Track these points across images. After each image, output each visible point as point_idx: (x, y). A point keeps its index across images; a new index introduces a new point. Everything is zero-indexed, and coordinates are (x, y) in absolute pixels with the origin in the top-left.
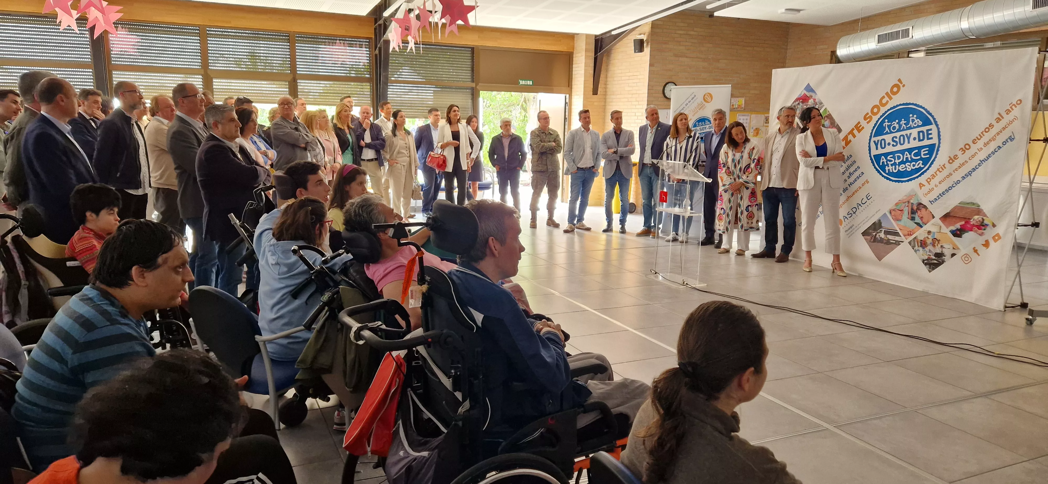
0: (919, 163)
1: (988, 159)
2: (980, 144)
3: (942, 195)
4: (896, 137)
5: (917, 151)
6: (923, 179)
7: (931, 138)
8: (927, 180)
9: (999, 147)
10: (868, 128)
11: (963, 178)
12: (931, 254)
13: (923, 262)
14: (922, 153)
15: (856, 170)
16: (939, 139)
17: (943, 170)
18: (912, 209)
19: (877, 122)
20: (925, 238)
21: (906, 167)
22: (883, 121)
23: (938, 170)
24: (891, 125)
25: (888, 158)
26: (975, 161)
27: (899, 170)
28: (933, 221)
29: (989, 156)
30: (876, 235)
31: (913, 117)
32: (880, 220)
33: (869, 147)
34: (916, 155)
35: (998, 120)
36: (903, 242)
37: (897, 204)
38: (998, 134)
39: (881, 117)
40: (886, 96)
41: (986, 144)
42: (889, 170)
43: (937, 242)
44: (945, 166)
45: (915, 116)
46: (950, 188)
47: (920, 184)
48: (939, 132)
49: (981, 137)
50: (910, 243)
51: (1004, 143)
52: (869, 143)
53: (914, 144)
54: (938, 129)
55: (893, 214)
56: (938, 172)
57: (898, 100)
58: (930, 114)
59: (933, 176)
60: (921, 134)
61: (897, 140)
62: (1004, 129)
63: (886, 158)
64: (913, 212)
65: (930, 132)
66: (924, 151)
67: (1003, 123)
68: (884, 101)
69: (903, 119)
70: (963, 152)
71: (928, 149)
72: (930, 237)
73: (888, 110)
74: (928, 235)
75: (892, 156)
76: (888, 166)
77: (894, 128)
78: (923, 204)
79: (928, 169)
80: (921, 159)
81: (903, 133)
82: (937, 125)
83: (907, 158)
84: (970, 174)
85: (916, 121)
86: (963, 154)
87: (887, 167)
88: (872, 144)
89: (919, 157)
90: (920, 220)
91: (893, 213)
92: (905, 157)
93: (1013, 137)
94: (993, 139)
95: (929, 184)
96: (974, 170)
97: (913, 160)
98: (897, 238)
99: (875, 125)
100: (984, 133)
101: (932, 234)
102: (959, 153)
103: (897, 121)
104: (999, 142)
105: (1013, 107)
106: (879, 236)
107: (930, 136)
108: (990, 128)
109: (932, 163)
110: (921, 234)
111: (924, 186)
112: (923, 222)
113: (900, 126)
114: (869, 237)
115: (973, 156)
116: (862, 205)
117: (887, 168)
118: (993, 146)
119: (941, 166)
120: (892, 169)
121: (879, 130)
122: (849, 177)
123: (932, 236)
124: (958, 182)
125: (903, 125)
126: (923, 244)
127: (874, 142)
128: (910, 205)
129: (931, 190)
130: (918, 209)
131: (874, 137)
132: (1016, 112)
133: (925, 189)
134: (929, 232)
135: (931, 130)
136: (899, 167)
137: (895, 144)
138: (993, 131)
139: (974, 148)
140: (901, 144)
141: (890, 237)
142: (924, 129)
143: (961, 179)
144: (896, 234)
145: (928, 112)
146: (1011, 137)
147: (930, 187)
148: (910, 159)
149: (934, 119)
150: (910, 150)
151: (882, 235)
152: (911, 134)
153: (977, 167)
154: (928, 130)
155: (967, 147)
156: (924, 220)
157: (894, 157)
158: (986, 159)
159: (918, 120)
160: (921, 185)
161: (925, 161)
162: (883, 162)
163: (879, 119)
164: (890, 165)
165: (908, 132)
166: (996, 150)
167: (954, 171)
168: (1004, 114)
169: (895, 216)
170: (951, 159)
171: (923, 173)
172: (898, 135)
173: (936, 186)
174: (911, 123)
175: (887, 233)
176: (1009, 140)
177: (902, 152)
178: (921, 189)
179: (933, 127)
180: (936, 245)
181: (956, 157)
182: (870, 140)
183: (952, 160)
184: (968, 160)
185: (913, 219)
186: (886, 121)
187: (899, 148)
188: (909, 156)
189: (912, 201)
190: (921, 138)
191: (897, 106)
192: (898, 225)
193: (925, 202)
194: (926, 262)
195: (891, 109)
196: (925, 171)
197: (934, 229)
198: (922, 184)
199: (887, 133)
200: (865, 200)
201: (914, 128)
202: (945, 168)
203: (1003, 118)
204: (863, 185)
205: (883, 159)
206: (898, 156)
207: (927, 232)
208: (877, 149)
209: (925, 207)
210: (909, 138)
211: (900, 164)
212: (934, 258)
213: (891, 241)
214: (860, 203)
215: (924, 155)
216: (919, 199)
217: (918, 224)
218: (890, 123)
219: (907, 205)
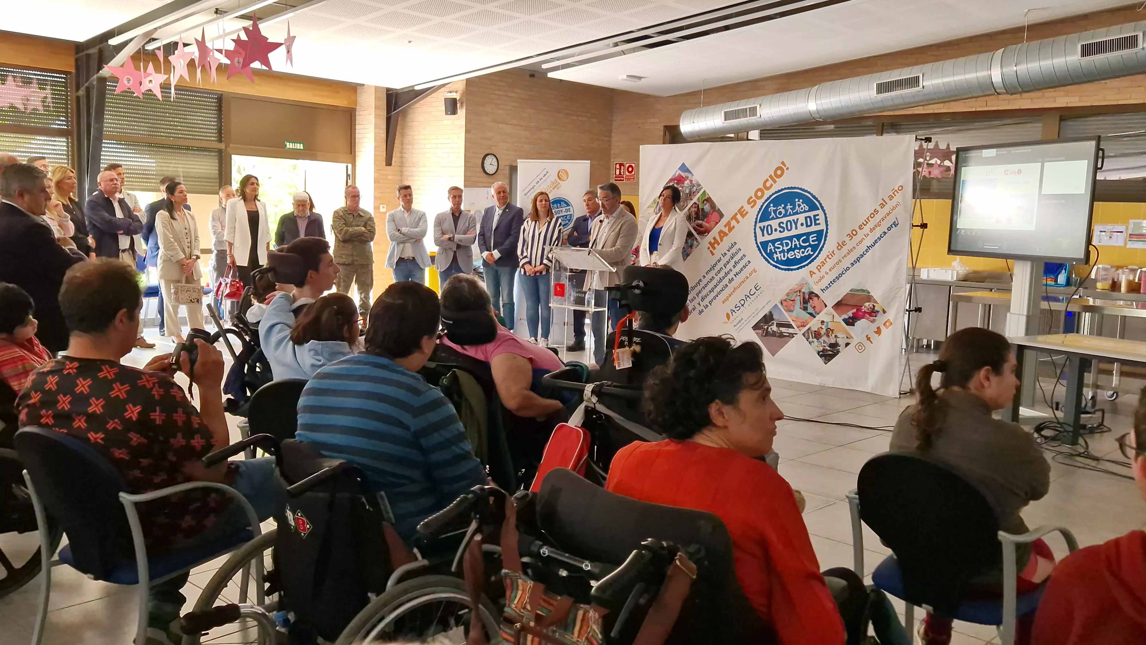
0: (808, 250)
1: (875, 244)
2: (866, 229)
4: (783, 223)
5: (805, 237)
6: (813, 267)
7: (819, 224)
8: (817, 268)
9: (885, 233)
10: (753, 213)
11: (852, 264)
12: (825, 345)
13: (819, 354)
14: (811, 240)
15: (742, 259)
16: (827, 225)
17: (832, 256)
18: (804, 298)
19: (762, 206)
20: (819, 329)
21: (795, 254)
22: (768, 206)
23: (828, 256)
24: (777, 210)
25: (776, 245)
26: (863, 247)
27: (788, 257)
28: (825, 310)
29: (876, 242)
30: (768, 328)
31: (799, 201)
32: (770, 312)
33: (755, 233)
34: (804, 241)
35: (882, 206)
36: (796, 334)
37: (788, 294)
38: (883, 220)
39: (766, 201)
40: (770, 180)
41: (871, 230)
42: (777, 258)
43: (831, 332)
44: (834, 252)
45: (801, 201)
46: (841, 275)
47: (810, 271)
48: (826, 218)
49: (867, 223)
50: (804, 334)
51: (889, 229)
52: (755, 229)
53: (802, 230)
54: (825, 214)
55: (784, 305)
56: (827, 259)
57: (782, 183)
58: (816, 199)
59: (823, 263)
60: (808, 219)
61: (784, 226)
62: (888, 214)
63: (774, 245)
64: (805, 302)
65: (817, 217)
66: (812, 238)
67: (887, 209)
68: (768, 185)
69: (789, 204)
70: (850, 238)
71: (816, 235)
72: (823, 327)
73: (773, 194)
74: (822, 325)
75: (779, 243)
76: (777, 254)
77: (780, 213)
78: (814, 293)
79: (817, 256)
80: (810, 246)
81: (790, 218)
82: (824, 211)
83: (795, 245)
84: (858, 260)
85: (802, 206)
86: (850, 240)
87: (775, 254)
88: (758, 229)
89: (808, 244)
90: (812, 309)
91: (784, 303)
92: (793, 244)
93: (897, 223)
94: (879, 225)
95: (820, 272)
96: (862, 256)
97: (801, 247)
98: (791, 331)
99: (760, 209)
100: (870, 218)
101: (825, 324)
102: (847, 239)
103: (783, 206)
104: (884, 228)
105: (896, 193)
106: (771, 329)
107: (818, 222)
108: (875, 213)
109: (821, 250)
110: (814, 324)
111: (815, 273)
112: (815, 312)
113: (786, 211)
114: (760, 331)
115: (860, 242)
116: (750, 296)
117: (775, 256)
118: (878, 232)
119: (831, 252)
120: (781, 256)
121: (765, 216)
122: (734, 267)
123: (826, 327)
124: (848, 269)
125: (790, 210)
126: (817, 335)
127: (760, 228)
128: (802, 294)
129: (823, 278)
130: (810, 298)
131: (759, 222)
132: (898, 198)
133: (816, 277)
134: (823, 322)
135: (818, 215)
136: (788, 254)
137: (782, 230)
138: (878, 217)
139: (861, 234)
140: (788, 230)
141: (783, 329)
142: (811, 214)
143: (850, 266)
144: (789, 326)
145: (814, 197)
146: (895, 222)
147: (821, 275)
148: (798, 246)
149: (820, 204)
150: (798, 237)
151: (774, 328)
152: (798, 219)
153: (865, 253)
154: (815, 216)
155: (854, 233)
156: (817, 310)
157: (782, 244)
158: (873, 244)
159: (805, 205)
160: (812, 273)
161: (814, 248)
162: (771, 250)
163: (764, 203)
164: (778, 253)
165: (795, 217)
166: (882, 236)
167: (843, 258)
168: (887, 200)
169: (786, 306)
170: (839, 245)
171: (812, 261)
172: (784, 220)
173: (827, 273)
174: (797, 207)
175: (779, 325)
176: (893, 226)
177: (790, 238)
178: (812, 277)
179: (820, 212)
180: (830, 335)
181: (844, 243)
182: (755, 226)
183: (841, 246)
184: (856, 246)
185: (805, 309)
186: (772, 205)
187: (786, 234)
188: (797, 243)
189: (803, 290)
190: (809, 224)
191: (782, 190)
192: (790, 316)
193: (817, 291)
194: (821, 353)
195: (776, 193)
196: (815, 258)
197: (826, 320)
198: (813, 272)
199: (773, 219)
200: (754, 290)
201: (801, 213)
202: (834, 254)
203: (886, 204)
204: (750, 274)
205: (770, 246)
206: (786, 243)
207: (820, 322)
208: (763, 235)
209: (817, 296)
210: (796, 224)
211: (788, 251)
212: (829, 348)
213: (784, 334)
214: (748, 295)
215: (813, 241)
216: (811, 288)
217: (811, 314)
218: (775, 208)
219: (798, 294)
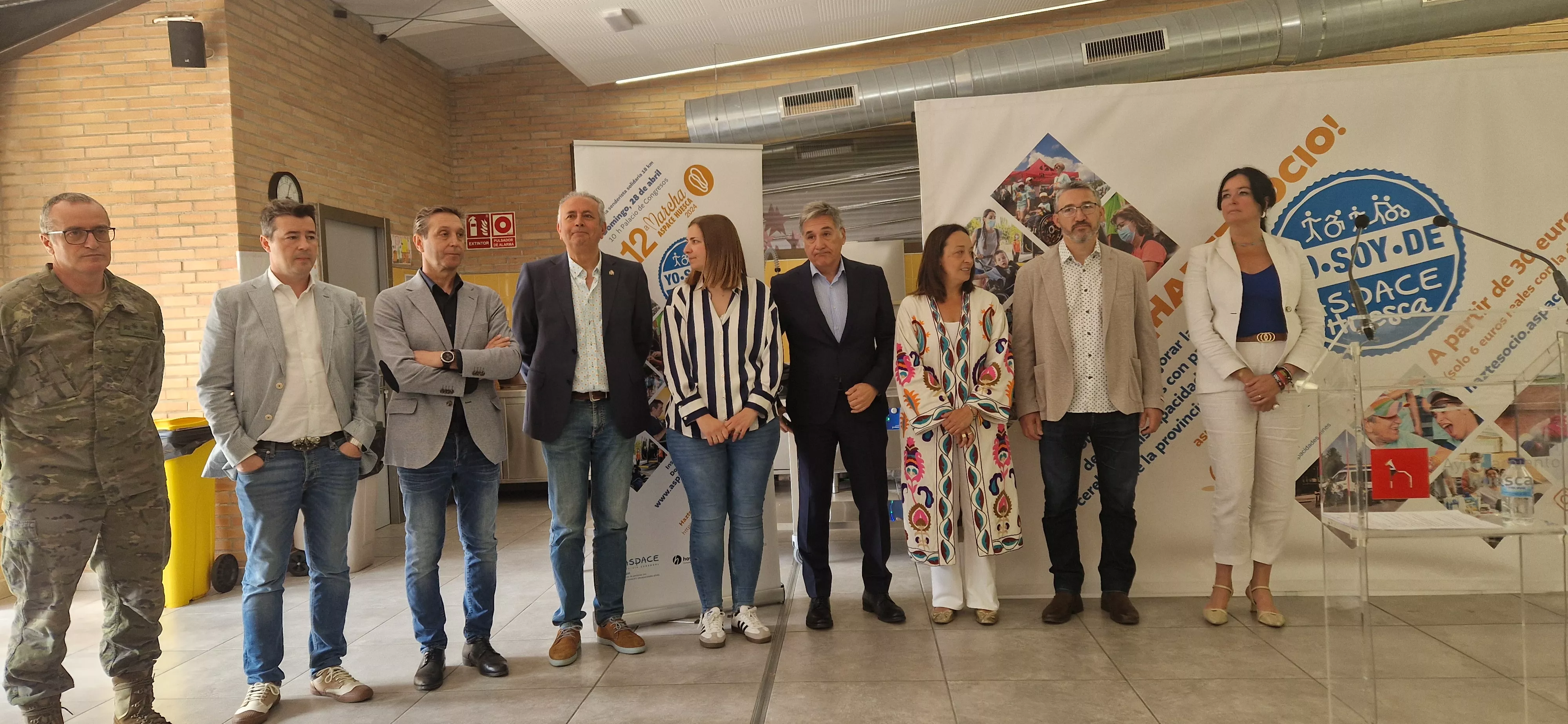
0: (1420, 303)
3: (1492, 369)
4: (1343, 251)
5: (1407, 277)
6: (1434, 341)
7: (1441, 245)
8: (1447, 342)
14: (1423, 280)
16: (1462, 245)
18: (1421, 411)
19: (1283, 219)
20: (1466, 472)
21: (1384, 317)
22: (1299, 216)
24: (1323, 223)
25: (1330, 300)
28: (1479, 430)
31: (1380, 200)
34: (1406, 285)
37: (1376, 406)
39: (1291, 205)
40: (1295, 156)
43: (1497, 476)
44: (1489, 303)
45: (1387, 198)
46: (1508, 351)
47: (1431, 352)
53: (1396, 261)
54: (1455, 221)
55: (1369, 429)
56: (1471, 321)
58: (1427, 189)
59: (1462, 331)
60: (1412, 237)
61: (1348, 256)
64: (1424, 415)
65: (1433, 231)
66: (1425, 276)
68: (1293, 168)
71: (1435, 269)
72: (1478, 466)
73: (1309, 189)
74: (1473, 462)
75: (1339, 295)
76: (1334, 320)
77: (1333, 229)
78: (1446, 395)
79: (1444, 315)
80: (1422, 293)
81: (1362, 239)
82: (1450, 214)
83: (1384, 296)
85: (1391, 209)
87: (1331, 321)
89: (1417, 290)
90: (1445, 432)
91: (1369, 426)
92: (1378, 292)
95: (1456, 349)
97: (1399, 299)
99: (1280, 227)
101: (1482, 460)
103: (1338, 212)
106: (1340, 486)
107: (1436, 241)
109: (1452, 302)
111: (1443, 354)
112: (1455, 437)
113: (1349, 223)
114: (1310, 495)
117: (1332, 325)
119: (1478, 303)
120: (1347, 324)
123: (1483, 465)
124: (1522, 336)
125: (1358, 220)
126: (1464, 485)
128: (1413, 401)
129: (1463, 362)
130: (1436, 406)
133: (1447, 362)
134: (1475, 457)
137: (1343, 267)
140: (1360, 265)
142: (1418, 225)
143: (1527, 329)
145: (1422, 187)
147: (1460, 355)
148: (1392, 298)
149: (1439, 200)
150: (1389, 277)
151: (1348, 484)
152: (1383, 240)
154: (1427, 228)
156: (1456, 431)
157: (1346, 299)
159: (1398, 206)
160: (1435, 355)
161: (1434, 298)
163: (1286, 211)
164: (1338, 317)
165: (1375, 235)
167: (1508, 313)
169: (1375, 433)
170: (1497, 286)
171: (1432, 328)
172: (1347, 243)
173: (1474, 351)
174: (1378, 213)
177: (1369, 281)
178: (1436, 362)
180: (1498, 483)
181: (1506, 282)
183: (1499, 288)
185: (1425, 431)
186: (1308, 213)
187: (1357, 273)
188: (1388, 290)
189: (1416, 393)
190: (1415, 247)
191: (1333, 178)
193: (1451, 388)
195: (1317, 185)
196: (1438, 321)
197: (1482, 449)
198: (1436, 352)
199: (1316, 244)
201: (1389, 224)
202: (1487, 307)
207: (1468, 456)
209: (1453, 400)
210: (1380, 250)
215: (1428, 283)
217: (1442, 443)
218: (1320, 219)
219: (1405, 403)
